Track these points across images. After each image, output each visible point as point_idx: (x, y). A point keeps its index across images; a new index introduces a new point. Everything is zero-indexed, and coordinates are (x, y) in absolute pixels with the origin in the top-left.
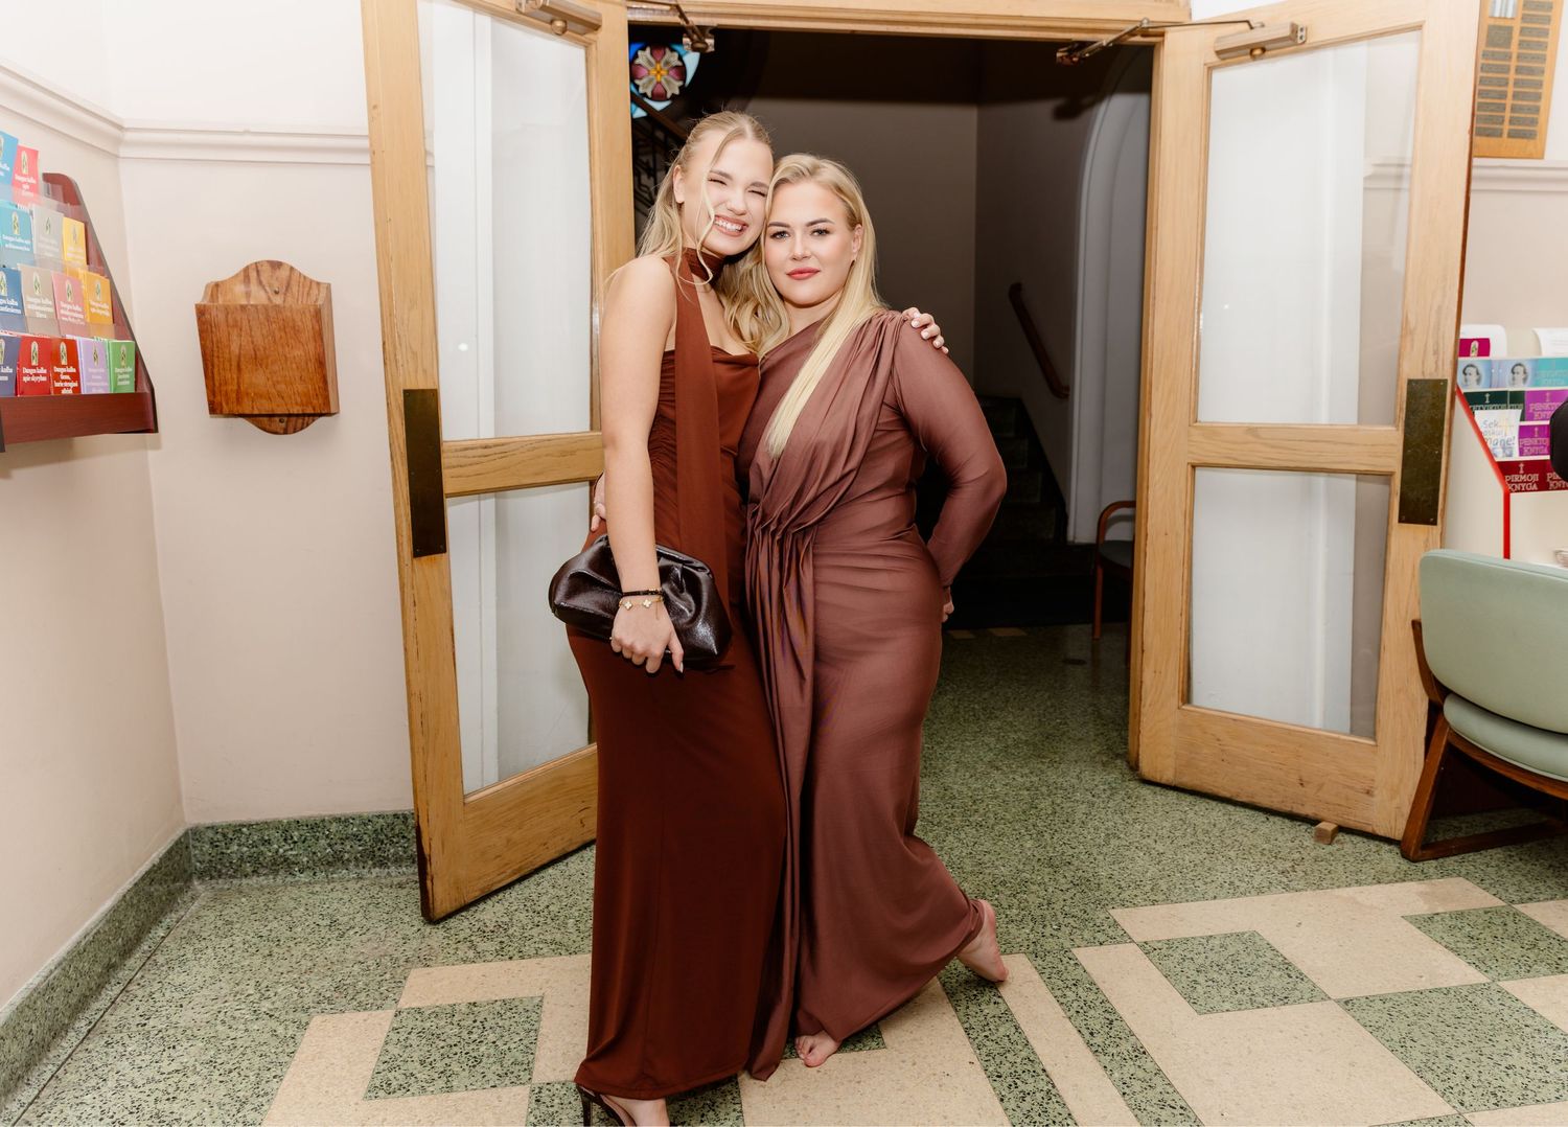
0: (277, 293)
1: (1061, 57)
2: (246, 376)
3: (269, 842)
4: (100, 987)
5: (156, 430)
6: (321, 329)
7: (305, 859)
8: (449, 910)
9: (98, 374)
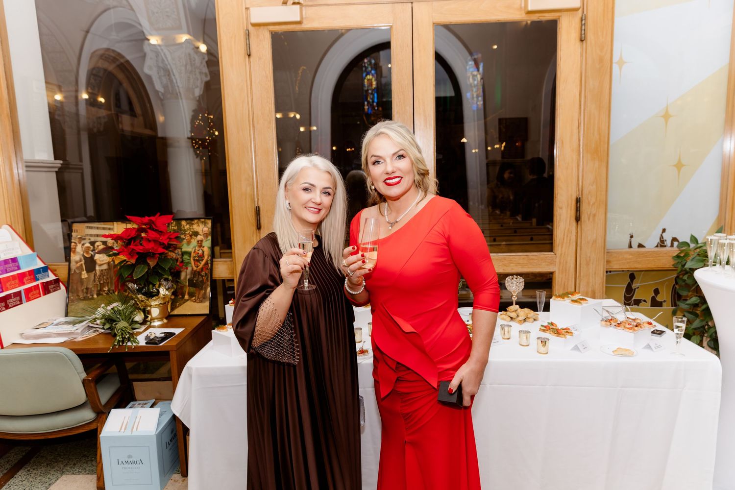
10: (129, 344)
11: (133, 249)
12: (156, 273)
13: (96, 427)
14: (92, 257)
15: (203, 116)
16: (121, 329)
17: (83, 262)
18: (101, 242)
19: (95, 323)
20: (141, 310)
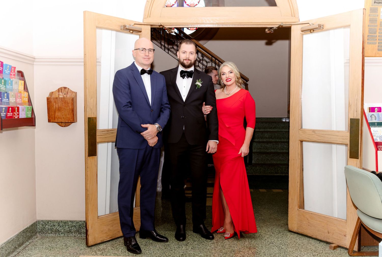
0: (65, 94)
1: (267, 31)
2: (57, 114)
3: (55, 226)
4: (13, 252)
5: (35, 126)
6: (73, 103)
7: (63, 231)
8: (92, 244)
9: (23, 114)
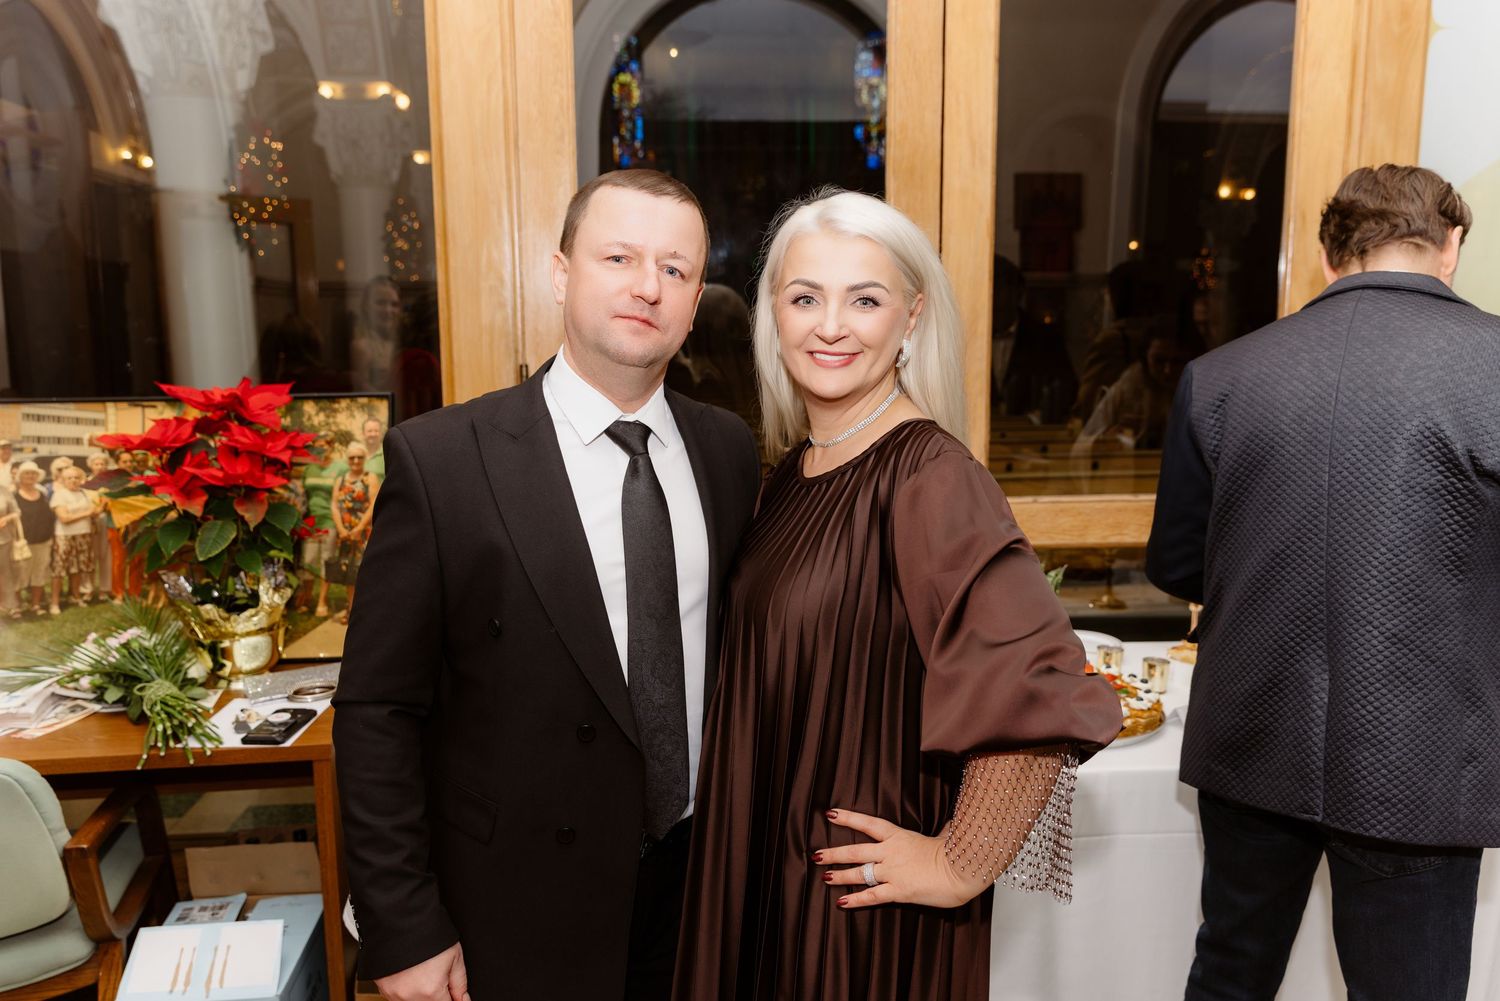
10: (192, 743)
11: (195, 477)
12: (254, 545)
13: (90, 982)
14: (44, 500)
15: (260, 143)
16: (164, 703)
17: (16, 514)
18: (70, 457)
19: (72, 685)
20: (202, 645)
